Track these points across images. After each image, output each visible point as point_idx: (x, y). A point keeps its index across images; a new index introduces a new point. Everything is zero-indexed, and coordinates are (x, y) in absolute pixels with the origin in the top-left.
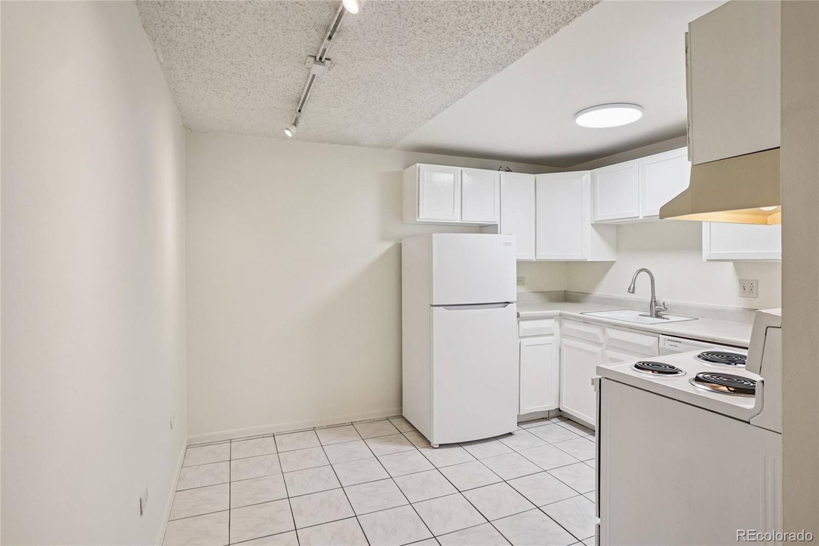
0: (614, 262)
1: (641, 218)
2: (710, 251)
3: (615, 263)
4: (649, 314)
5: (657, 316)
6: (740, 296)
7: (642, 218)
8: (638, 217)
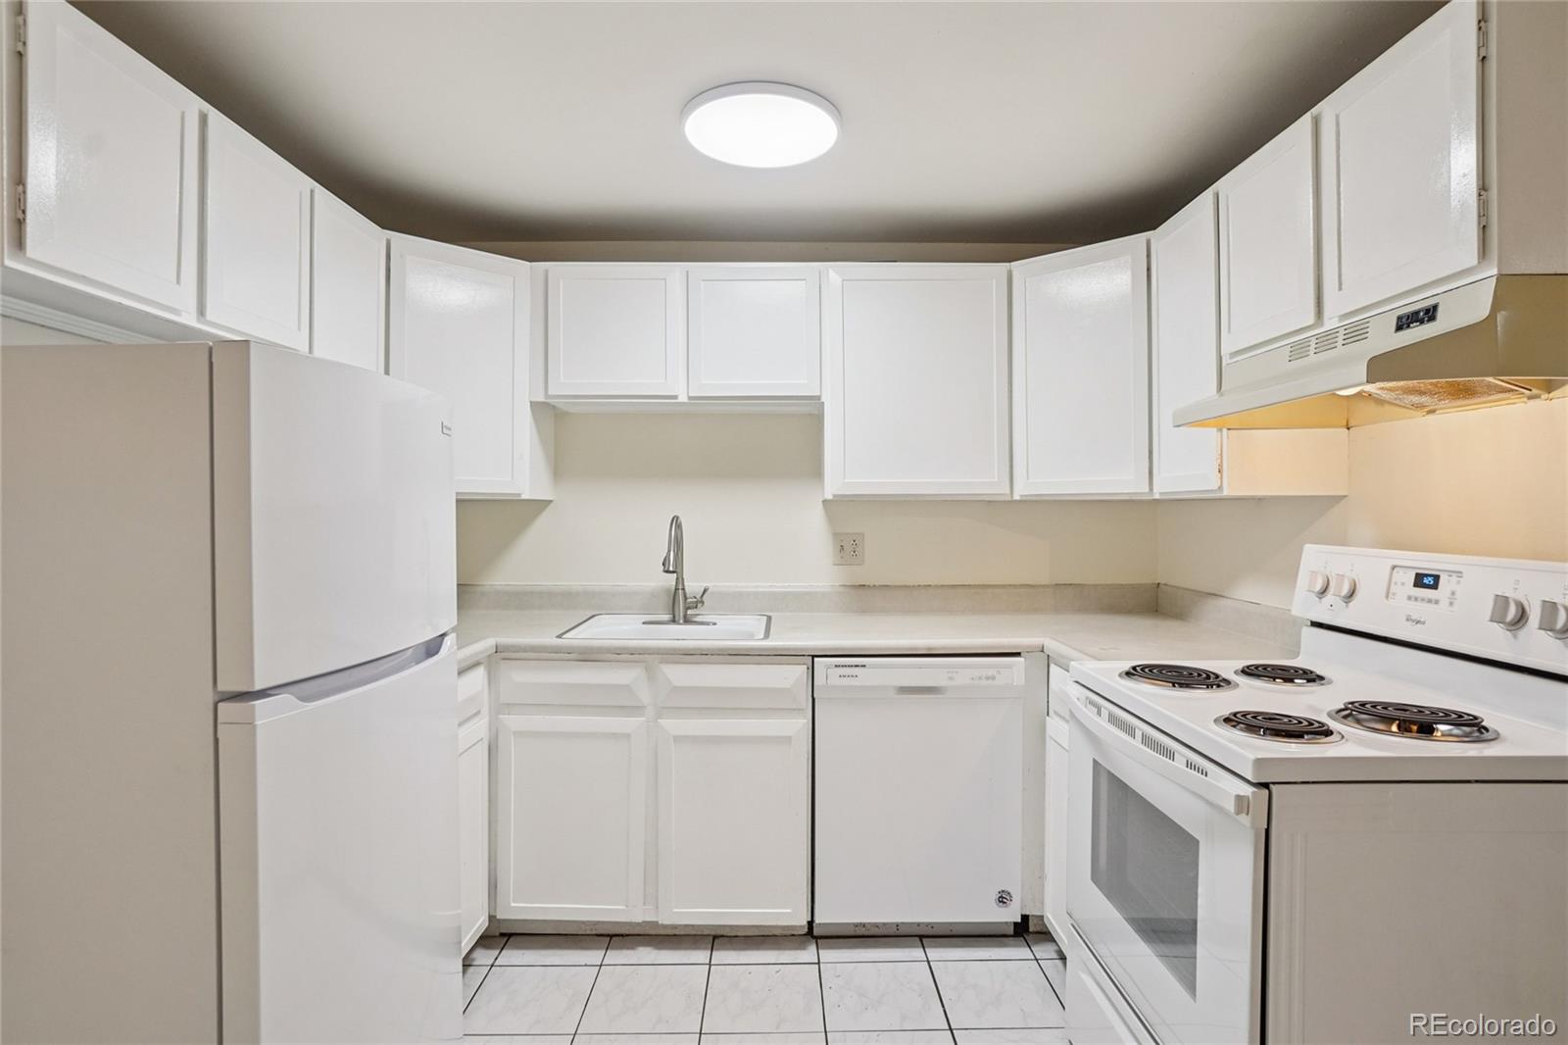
0: (551, 501)
1: (683, 398)
2: (844, 478)
3: (552, 505)
4: (667, 617)
5: (687, 621)
6: (835, 565)
7: (686, 400)
8: (676, 397)
